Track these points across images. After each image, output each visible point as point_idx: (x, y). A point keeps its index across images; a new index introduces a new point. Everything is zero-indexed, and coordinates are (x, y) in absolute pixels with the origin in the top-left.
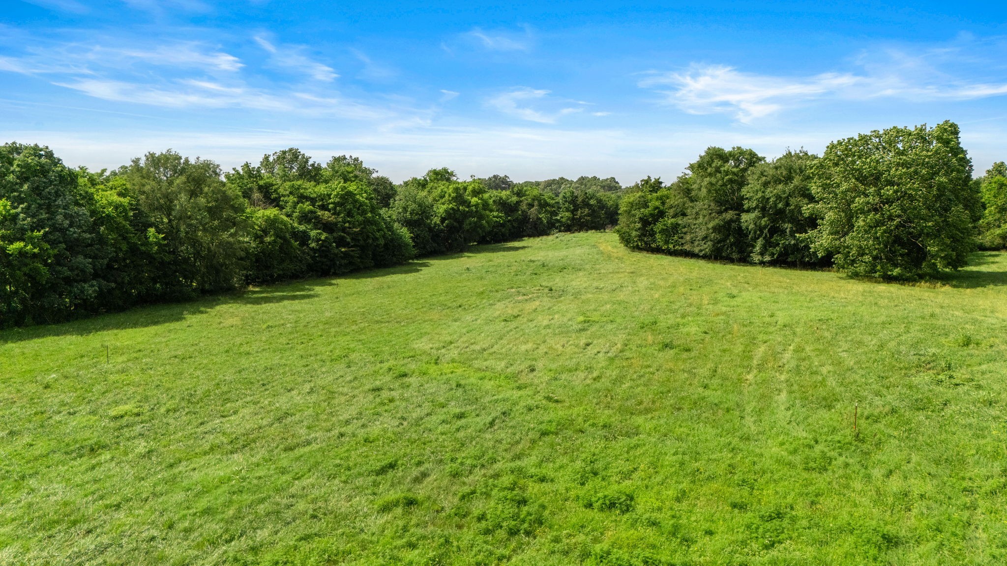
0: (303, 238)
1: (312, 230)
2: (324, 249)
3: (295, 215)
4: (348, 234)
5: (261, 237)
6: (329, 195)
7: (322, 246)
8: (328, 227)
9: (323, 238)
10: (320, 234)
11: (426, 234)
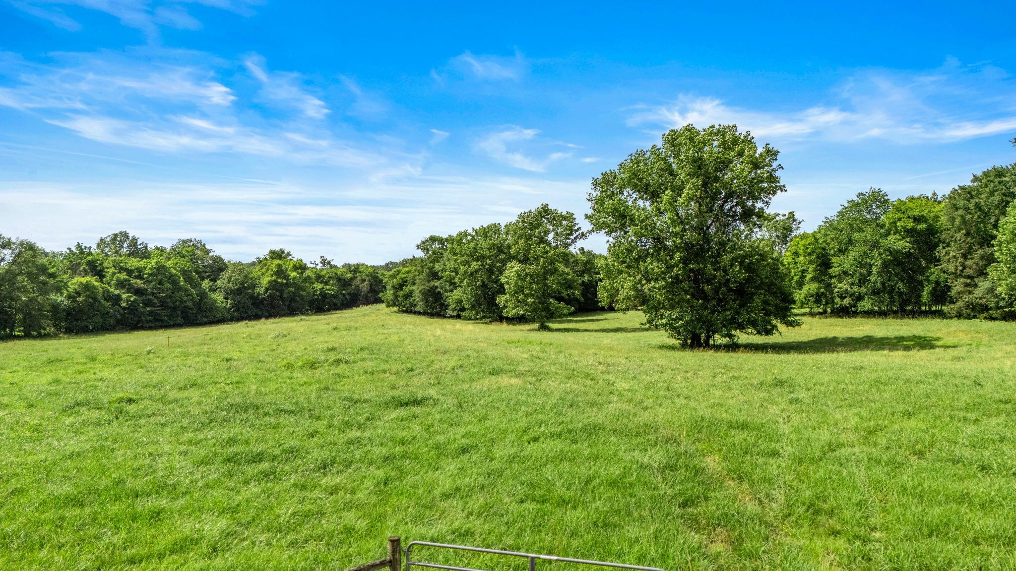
0: (117, 299)
1: (124, 293)
2: (132, 308)
3: (113, 282)
4: (157, 298)
5: (74, 297)
6: (145, 268)
7: (131, 305)
8: (138, 292)
9: (132, 299)
10: (130, 297)
11: (246, 301)
